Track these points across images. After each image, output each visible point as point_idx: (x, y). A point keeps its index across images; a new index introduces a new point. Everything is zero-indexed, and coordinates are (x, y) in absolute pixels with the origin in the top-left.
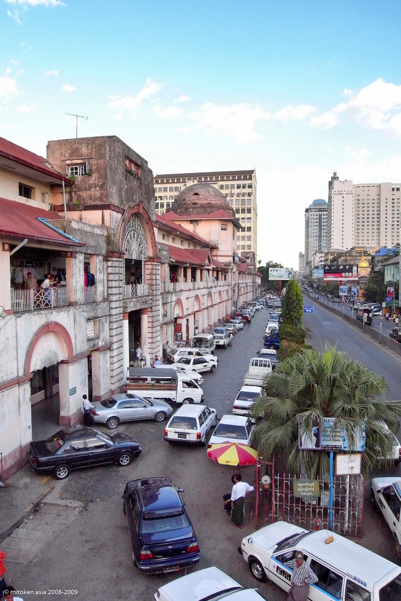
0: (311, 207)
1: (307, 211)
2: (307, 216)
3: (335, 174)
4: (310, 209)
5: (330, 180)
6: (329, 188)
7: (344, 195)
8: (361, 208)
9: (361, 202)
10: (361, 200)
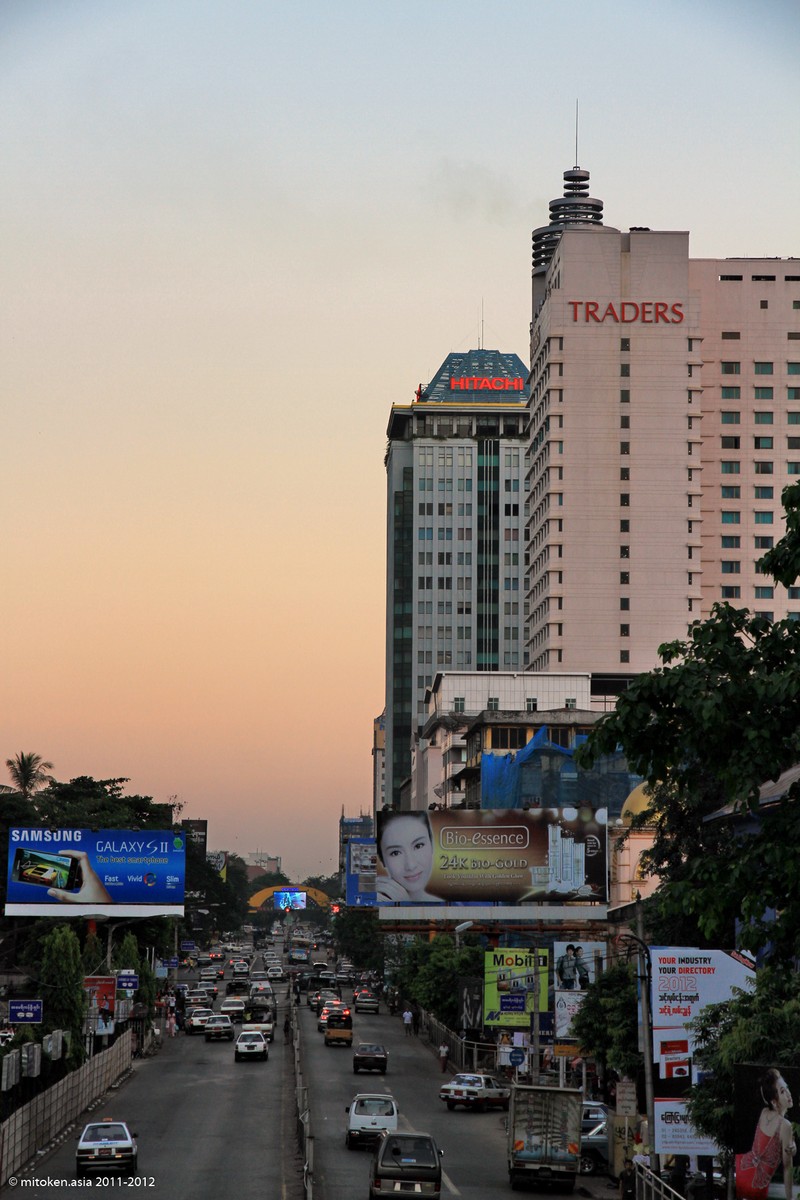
0: (431, 404)
1: (400, 425)
2: (398, 464)
3: (576, 180)
4: (421, 416)
5: (546, 222)
6: (538, 277)
7: (634, 331)
8: (748, 419)
9: (747, 379)
10: (747, 369)
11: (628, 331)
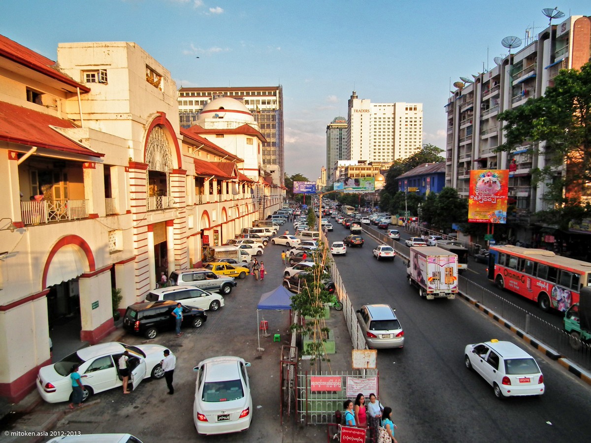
0: (332, 124)
1: (328, 127)
2: (328, 133)
3: (354, 92)
5: (350, 98)
6: (349, 106)
7: (363, 113)
8: (378, 125)
9: (378, 120)
10: (378, 118)
11: (362, 113)
